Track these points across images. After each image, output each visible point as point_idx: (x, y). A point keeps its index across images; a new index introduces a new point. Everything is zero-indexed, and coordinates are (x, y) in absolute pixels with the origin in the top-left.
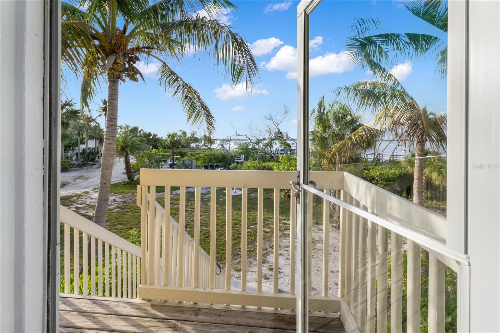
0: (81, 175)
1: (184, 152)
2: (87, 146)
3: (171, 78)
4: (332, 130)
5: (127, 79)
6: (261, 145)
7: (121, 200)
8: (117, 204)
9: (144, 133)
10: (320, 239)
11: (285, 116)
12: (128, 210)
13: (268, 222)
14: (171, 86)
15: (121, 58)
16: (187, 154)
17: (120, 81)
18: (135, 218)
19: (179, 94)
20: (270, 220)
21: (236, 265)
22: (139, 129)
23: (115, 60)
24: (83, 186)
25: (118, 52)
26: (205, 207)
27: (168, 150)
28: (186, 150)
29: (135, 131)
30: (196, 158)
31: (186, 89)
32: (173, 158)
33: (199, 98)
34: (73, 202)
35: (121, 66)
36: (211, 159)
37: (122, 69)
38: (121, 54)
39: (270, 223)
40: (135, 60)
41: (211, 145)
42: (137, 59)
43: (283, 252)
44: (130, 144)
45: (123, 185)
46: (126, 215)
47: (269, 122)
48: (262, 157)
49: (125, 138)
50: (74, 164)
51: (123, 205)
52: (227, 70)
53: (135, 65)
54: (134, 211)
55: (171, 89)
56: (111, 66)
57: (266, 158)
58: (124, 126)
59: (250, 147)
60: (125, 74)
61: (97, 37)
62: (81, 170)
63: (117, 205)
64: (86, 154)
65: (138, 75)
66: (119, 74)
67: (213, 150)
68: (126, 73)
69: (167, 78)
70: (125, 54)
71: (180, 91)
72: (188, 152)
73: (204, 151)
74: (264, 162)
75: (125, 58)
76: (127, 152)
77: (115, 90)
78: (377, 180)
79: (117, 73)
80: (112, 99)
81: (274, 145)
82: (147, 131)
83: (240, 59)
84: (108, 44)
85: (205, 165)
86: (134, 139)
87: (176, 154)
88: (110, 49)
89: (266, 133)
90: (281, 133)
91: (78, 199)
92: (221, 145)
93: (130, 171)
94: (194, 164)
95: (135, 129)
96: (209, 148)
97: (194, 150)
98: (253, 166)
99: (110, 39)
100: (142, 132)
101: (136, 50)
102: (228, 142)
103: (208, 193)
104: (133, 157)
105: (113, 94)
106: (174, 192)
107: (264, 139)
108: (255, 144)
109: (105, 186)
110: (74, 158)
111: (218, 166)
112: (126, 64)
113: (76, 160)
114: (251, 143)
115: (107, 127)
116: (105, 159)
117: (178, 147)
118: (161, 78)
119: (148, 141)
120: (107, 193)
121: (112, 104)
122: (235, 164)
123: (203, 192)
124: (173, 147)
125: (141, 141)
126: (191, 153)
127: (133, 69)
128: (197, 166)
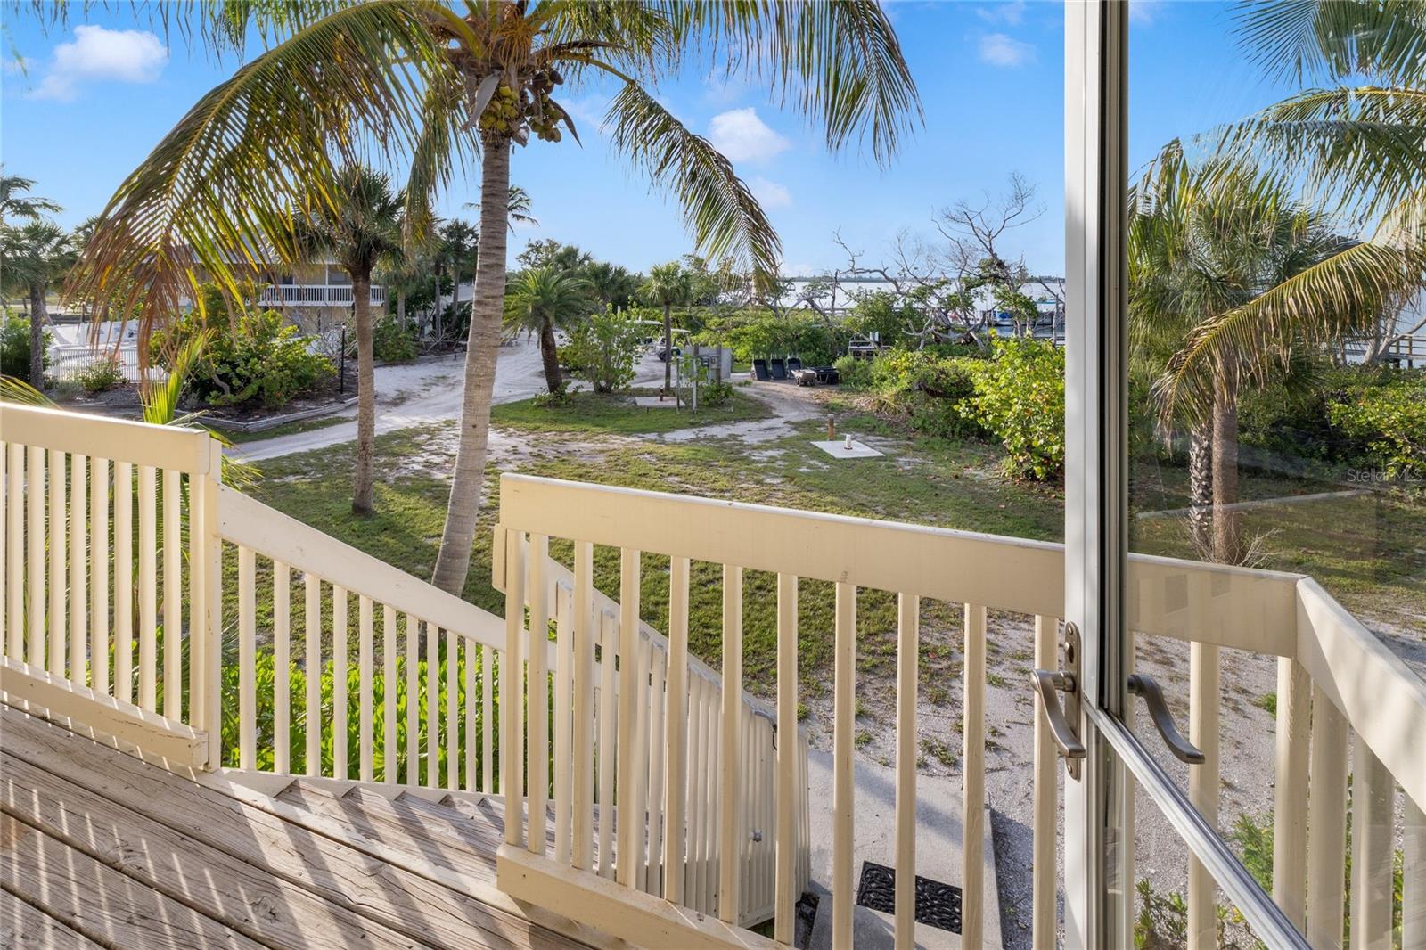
0: (440, 375)
1: (699, 319)
2: (455, 298)
3: (650, 125)
4: (1192, 266)
5: (533, 136)
6: (934, 302)
7: (530, 449)
8: (521, 460)
9: (592, 265)
10: (1151, 644)
11: (1016, 210)
14: (649, 147)
15: (514, 81)
16: (708, 325)
17: (513, 143)
19: (673, 169)
22: (581, 255)
23: (497, 89)
24: (444, 406)
25: (504, 65)
27: (657, 311)
28: (706, 312)
29: (569, 259)
30: (732, 335)
31: (692, 154)
32: (668, 333)
33: (732, 179)
34: (418, 446)
35: (512, 105)
36: (775, 339)
37: (515, 113)
38: (513, 72)
40: (550, 83)
41: (777, 298)
42: (556, 78)
43: (1009, 675)
44: (555, 297)
45: (537, 407)
47: (962, 232)
48: (938, 341)
49: (544, 281)
50: (427, 344)
52: (813, 91)
53: (550, 96)
56: (485, 105)
57: (948, 342)
58: (546, 244)
59: (899, 305)
60: (525, 124)
61: (453, 30)
62: (441, 360)
63: (519, 463)
64: (455, 318)
65: (561, 123)
66: (508, 126)
67: (781, 312)
68: (528, 118)
69: (639, 125)
70: (523, 69)
71: (675, 160)
72: (712, 318)
73: (757, 317)
74: (942, 355)
75: (524, 80)
76: (546, 319)
77: (501, 170)
78: (1392, 442)
79: (502, 125)
80: (493, 195)
81: (977, 302)
82: (599, 260)
83: (854, 55)
84: (482, 45)
85: (757, 357)
86: (565, 282)
87: (677, 321)
88: (485, 60)
89: (951, 264)
90: (1001, 264)
91: (431, 439)
92: (807, 300)
93: (553, 369)
94: (726, 357)
95: (571, 253)
96: (771, 307)
97: (727, 313)
98: (907, 368)
99: (487, 31)
100: (586, 263)
101: (554, 53)
102: (828, 288)
103: (766, 445)
104: (563, 333)
105: (494, 181)
106: (668, 436)
107: (944, 283)
108: (914, 299)
109: (473, 433)
110: (428, 329)
111: (796, 363)
112: (529, 94)
113: (432, 334)
114: (902, 294)
115: (480, 272)
116: (474, 359)
117: (683, 305)
118: (621, 126)
119: (603, 287)
120: (478, 452)
121: (492, 207)
122: (850, 359)
123: (750, 442)
124: (668, 303)
125: (583, 287)
126: (718, 320)
127: (546, 107)
128: (734, 360)
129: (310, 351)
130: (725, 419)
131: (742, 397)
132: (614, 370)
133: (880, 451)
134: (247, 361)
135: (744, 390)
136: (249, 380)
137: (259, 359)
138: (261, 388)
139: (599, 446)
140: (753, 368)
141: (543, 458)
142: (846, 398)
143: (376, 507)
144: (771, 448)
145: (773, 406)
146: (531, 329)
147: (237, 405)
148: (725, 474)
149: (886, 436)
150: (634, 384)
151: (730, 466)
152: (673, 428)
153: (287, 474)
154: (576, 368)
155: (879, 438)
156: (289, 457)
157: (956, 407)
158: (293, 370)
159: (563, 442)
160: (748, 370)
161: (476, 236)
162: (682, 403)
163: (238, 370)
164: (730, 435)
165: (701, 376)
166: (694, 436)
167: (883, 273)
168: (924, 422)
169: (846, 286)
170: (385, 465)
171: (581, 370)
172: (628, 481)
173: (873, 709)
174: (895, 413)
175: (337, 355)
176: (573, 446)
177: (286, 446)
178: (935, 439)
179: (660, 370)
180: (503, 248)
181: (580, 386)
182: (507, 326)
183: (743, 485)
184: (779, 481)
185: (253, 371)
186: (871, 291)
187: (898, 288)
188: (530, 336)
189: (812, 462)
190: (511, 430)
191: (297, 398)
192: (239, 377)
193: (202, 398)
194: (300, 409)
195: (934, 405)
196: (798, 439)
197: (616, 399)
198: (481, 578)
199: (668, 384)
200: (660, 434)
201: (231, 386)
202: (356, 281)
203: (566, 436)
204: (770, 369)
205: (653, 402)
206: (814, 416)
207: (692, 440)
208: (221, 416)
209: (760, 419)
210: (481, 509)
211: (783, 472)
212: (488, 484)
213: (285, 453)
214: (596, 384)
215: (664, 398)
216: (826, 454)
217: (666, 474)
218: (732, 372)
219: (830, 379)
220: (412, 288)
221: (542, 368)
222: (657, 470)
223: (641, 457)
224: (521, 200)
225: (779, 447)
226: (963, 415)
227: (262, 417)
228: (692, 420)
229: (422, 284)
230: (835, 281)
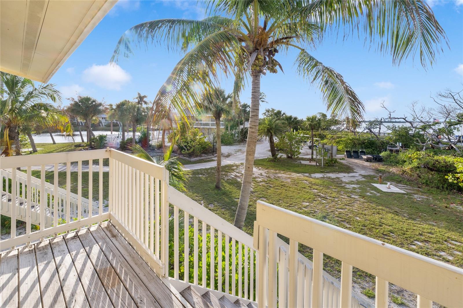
0: (240, 149)
1: (323, 135)
2: (244, 126)
3: (310, 64)
5: (267, 72)
6: (431, 131)
7: (266, 175)
8: (263, 178)
9: (286, 116)
12: (271, 185)
13: (450, 245)
14: (309, 73)
15: (262, 54)
16: (327, 137)
17: (261, 75)
18: (277, 194)
20: (453, 242)
21: (394, 293)
22: (282, 113)
23: (257, 56)
24: (240, 158)
25: (259, 48)
26: (348, 199)
27: (308, 132)
28: (326, 133)
29: (278, 114)
30: (337, 141)
31: (326, 74)
32: (313, 139)
33: (343, 82)
34: (233, 170)
35: (262, 61)
36: (354, 143)
37: (262, 64)
38: (262, 50)
39: (453, 247)
40: (274, 53)
41: (356, 128)
42: (276, 51)
44: (274, 126)
45: (268, 161)
46: (269, 189)
47: (448, 101)
48: (433, 147)
49: (270, 121)
50: (236, 140)
51: (267, 180)
53: (274, 58)
54: (276, 188)
55: (310, 76)
56: (253, 62)
57: (439, 148)
58: (271, 110)
60: (265, 68)
61: (243, 39)
62: (240, 144)
63: (262, 179)
64: (244, 132)
65: (278, 67)
66: (260, 68)
67: (357, 133)
68: (266, 66)
69: (306, 65)
70: (265, 49)
71: (319, 77)
72: (328, 135)
73: (346, 135)
74: (436, 154)
75: (265, 53)
76: (271, 133)
77: (257, 84)
79: (258, 68)
81: (455, 132)
82: (288, 114)
84: (252, 43)
85: (347, 149)
86: (277, 122)
87: (315, 135)
88: (253, 47)
89: (441, 115)
91: (237, 168)
92: (368, 129)
93: (273, 149)
94: (335, 149)
95: (279, 112)
96: (352, 132)
97: (334, 133)
98: (417, 158)
99: (253, 38)
100: (284, 115)
101: (275, 43)
102: (377, 125)
103: (351, 183)
104: (276, 138)
105: (255, 87)
106: (313, 175)
107: (437, 123)
108: (421, 130)
109: (249, 169)
110: (237, 135)
111: (363, 153)
112: (267, 57)
113: (237, 137)
114: (414, 127)
115: (251, 117)
116: (249, 146)
117: (318, 130)
118: (299, 66)
119: (290, 123)
120: (250, 176)
121: (255, 96)
122: (388, 152)
123: (345, 181)
124: (312, 129)
125: (283, 123)
126: (331, 136)
127: (272, 61)
128: (338, 150)
129: (206, 140)
130: (334, 171)
131: (341, 164)
132: (293, 151)
133: (404, 191)
134: (191, 142)
135: (342, 161)
136: (191, 148)
137: (194, 142)
138: (194, 150)
139: (288, 176)
140: (345, 154)
141: (270, 178)
142: (387, 168)
143: (221, 187)
144: (354, 184)
145: (354, 168)
146: (266, 136)
147: (188, 154)
148: (335, 191)
149: (407, 185)
150: (300, 156)
151: (337, 189)
152: (314, 172)
153: (200, 174)
154: (281, 149)
155: (403, 185)
156: (200, 169)
157: (446, 177)
158: (202, 145)
159: (276, 173)
160: (344, 154)
161: (250, 107)
162: (318, 164)
163: (189, 144)
164: (337, 177)
165: (325, 155)
166: (322, 176)
167: (405, 119)
168: (427, 181)
169: (386, 124)
170: (224, 175)
171: (282, 150)
172: (298, 189)
173: (408, 303)
174: (411, 176)
175: (213, 142)
176: (280, 175)
177: (200, 166)
178: (433, 189)
179: (309, 152)
180: (258, 110)
181: (282, 155)
182: (259, 135)
183: (342, 197)
184: (358, 197)
185: (192, 145)
186: (399, 126)
187: (412, 125)
188: (266, 138)
189: (372, 192)
190: (260, 168)
191: (202, 153)
192: (189, 146)
193: (181, 151)
194: (203, 156)
195: (432, 174)
196: (365, 181)
197: (294, 161)
198: (251, 214)
199: (312, 157)
200: (310, 174)
201: (187, 149)
202: (217, 121)
203: (277, 171)
204: (353, 154)
205: (307, 163)
206: (372, 173)
207: (322, 178)
208: (185, 157)
209: (349, 173)
210: (251, 192)
211: (359, 194)
212: (253, 184)
213: (199, 168)
214: (287, 155)
215: (311, 162)
216: (378, 189)
217: (312, 189)
218: (337, 154)
219: (379, 160)
220: (232, 123)
221: (270, 149)
222: (309, 187)
223: (303, 181)
224: (263, 96)
225: (357, 184)
226: (450, 181)
227: (194, 158)
228: (322, 170)
229: (235, 122)
230: (381, 123)
